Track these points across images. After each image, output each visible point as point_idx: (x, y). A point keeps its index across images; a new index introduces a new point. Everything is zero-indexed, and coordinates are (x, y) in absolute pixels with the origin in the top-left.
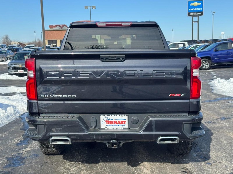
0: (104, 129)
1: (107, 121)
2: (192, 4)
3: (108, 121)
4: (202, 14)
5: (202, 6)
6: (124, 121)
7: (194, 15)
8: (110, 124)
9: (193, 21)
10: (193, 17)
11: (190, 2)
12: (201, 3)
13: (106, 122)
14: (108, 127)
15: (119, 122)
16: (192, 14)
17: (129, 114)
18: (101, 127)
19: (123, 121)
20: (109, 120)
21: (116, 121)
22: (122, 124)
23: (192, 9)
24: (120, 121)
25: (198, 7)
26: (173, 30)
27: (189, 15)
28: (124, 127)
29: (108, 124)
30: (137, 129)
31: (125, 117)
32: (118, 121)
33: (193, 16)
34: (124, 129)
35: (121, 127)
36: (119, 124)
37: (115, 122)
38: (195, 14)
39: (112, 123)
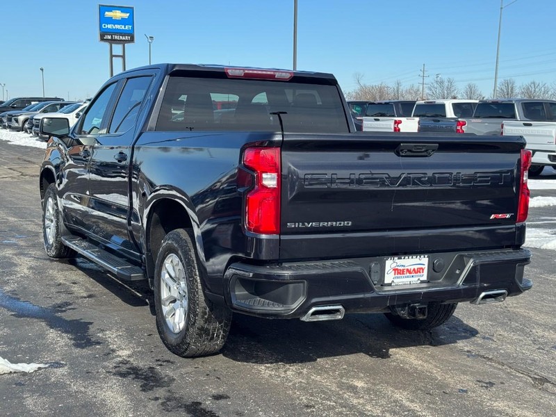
0: (390, 285)
1: (395, 270)
2: (108, 14)
3: (397, 269)
4: (132, 40)
5: (130, 21)
6: (422, 268)
7: (115, 40)
8: (399, 275)
9: (113, 54)
10: (113, 45)
11: (103, 9)
12: (128, 15)
13: (393, 272)
14: (396, 281)
15: (414, 270)
16: (109, 37)
17: (430, 255)
18: (386, 282)
19: (420, 269)
20: (399, 268)
21: (409, 268)
22: (419, 274)
23: (110, 26)
24: (416, 267)
25: (122, 22)
26: (42, 70)
27: (102, 39)
28: (422, 279)
29: (396, 276)
30: (440, 280)
31: (424, 261)
32: (412, 268)
33: (112, 41)
34: (422, 282)
35: (417, 279)
36: (414, 274)
37: (408, 270)
38: (116, 37)
39: (403, 274)
